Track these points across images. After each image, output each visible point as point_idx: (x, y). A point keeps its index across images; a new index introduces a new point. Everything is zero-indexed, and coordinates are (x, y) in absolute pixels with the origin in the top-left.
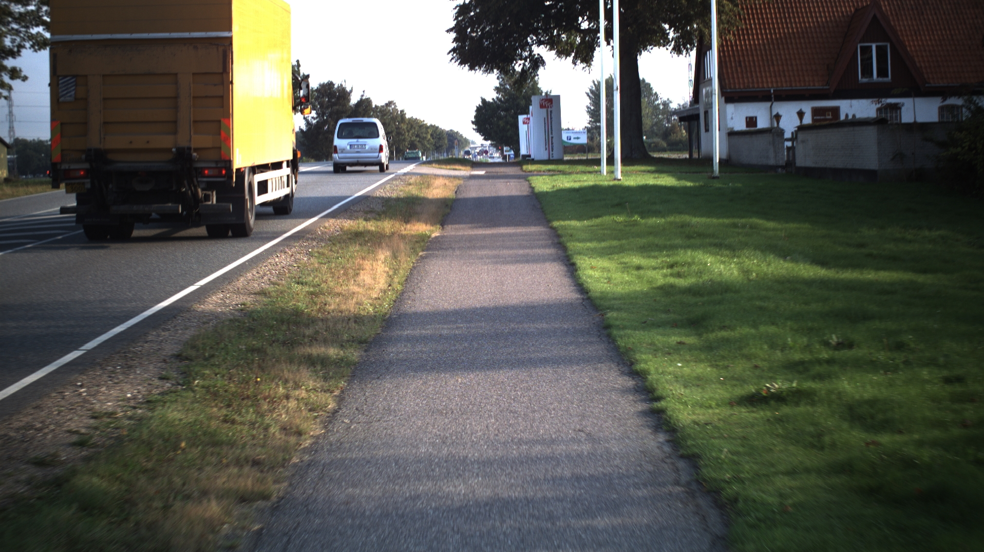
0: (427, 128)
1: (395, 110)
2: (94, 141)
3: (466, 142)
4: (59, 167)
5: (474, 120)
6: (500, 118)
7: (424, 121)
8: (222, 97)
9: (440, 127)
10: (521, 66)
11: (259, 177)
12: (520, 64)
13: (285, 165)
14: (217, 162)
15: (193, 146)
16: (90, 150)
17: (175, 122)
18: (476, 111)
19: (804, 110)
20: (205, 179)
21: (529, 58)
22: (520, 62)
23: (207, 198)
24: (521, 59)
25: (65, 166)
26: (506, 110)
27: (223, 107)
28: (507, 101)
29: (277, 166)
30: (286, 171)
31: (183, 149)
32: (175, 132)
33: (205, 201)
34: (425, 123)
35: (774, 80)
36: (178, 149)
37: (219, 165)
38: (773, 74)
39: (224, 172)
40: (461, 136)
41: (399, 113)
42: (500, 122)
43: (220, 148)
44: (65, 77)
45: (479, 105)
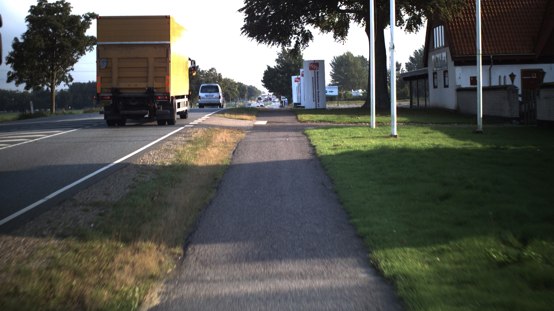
0: (236, 84)
1: (215, 73)
2: (115, 85)
3: (260, 92)
4: (99, 95)
5: (263, 80)
6: (279, 78)
7: (233, 80)
8: (166, 67)
9: (244, 83)
10: (296, 40)
11: (178, 101)
12: (295, 38)
13: (185, 97)
14: (163, 93)
15: (154, 87)
16: (113, 88)
17: (147, 77)
18: (264, 74)
19: (515, 74)
20: (159, 101)
21: (301, 33)
22: (294, 36)
23: (159, 108)
24: (295, 34)
25: (102, 95)
26: (283, 73)
27: (166, 71)
28: (283, 68)
29: (183, 97)
30: (186, 99)
31: (150, 88)
32: (147, 81)
33: (158, 109)
34: (234, 81)
35: (492, 48)
36: (148, 88)
37: (165, 95)
38: (491, 44)
39: (166, 97)
40: (257, 89)
41: (218, 75)
42: (279, 81)
43: (165, 88)
44: (102, 59)
45: (266, 70)
